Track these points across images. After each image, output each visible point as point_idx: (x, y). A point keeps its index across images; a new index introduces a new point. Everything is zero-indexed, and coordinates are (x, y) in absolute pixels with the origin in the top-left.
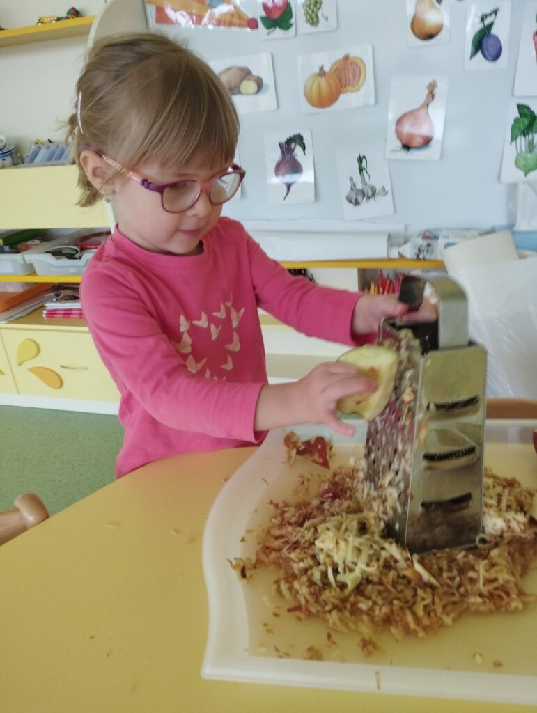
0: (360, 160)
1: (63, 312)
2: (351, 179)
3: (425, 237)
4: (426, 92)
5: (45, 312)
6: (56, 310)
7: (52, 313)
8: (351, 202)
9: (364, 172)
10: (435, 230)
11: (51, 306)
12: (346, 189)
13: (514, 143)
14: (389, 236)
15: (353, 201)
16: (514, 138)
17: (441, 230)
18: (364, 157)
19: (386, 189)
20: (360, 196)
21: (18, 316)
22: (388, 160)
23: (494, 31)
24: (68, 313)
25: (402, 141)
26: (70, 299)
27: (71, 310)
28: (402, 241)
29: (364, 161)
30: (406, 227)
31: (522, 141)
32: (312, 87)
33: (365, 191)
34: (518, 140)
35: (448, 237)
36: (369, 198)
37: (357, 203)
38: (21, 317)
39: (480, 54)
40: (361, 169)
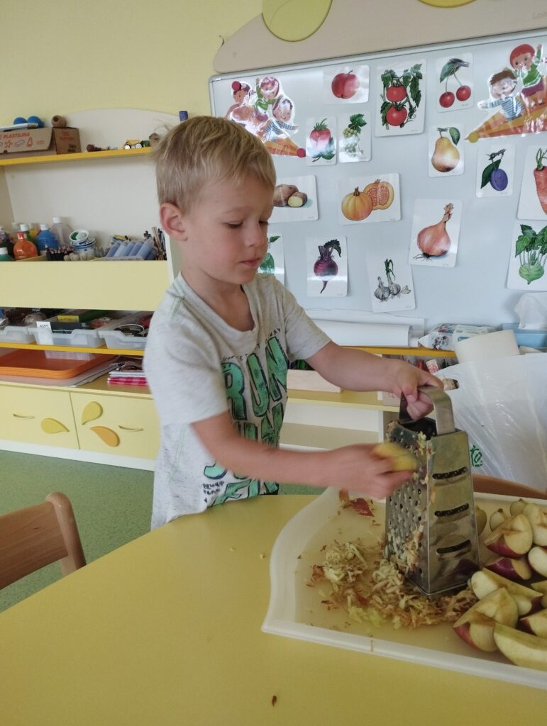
0: (387, 263)
1: (125, 380)
2: (379, 278)
3: (442, 331)
4: (444, 212)
5: (109, 379)
6: (119, 378)
7: (115, 380)
8: (378, 297)
9: (390, 273)
10: (451, 325)
11: (114, 374)
12: (375, 287)
13: (518, 256)
14: (411, 328)
15: (381, 297)
16: (518, 253)
17: (455, 325)
18: (391, 261)
19: (409, 289)
20: (387, 292)
21: (86, 381)
22: (411, 265)
23: (501, 167)
24: (129, 381)
25: (423, 251)
26: (132, 369)
27: (132, 378)
28: (422, 332)
29: (390, 264)
30: (426, 320)
31: (526, 255)
32: (348, 204)
33: (391, 289)
34: (522, 254)
35: (461, 332)
36: (395, 295)
37: (383, 299)
38: (88, 382)
39: (489, 184)
40: (388, 271)
